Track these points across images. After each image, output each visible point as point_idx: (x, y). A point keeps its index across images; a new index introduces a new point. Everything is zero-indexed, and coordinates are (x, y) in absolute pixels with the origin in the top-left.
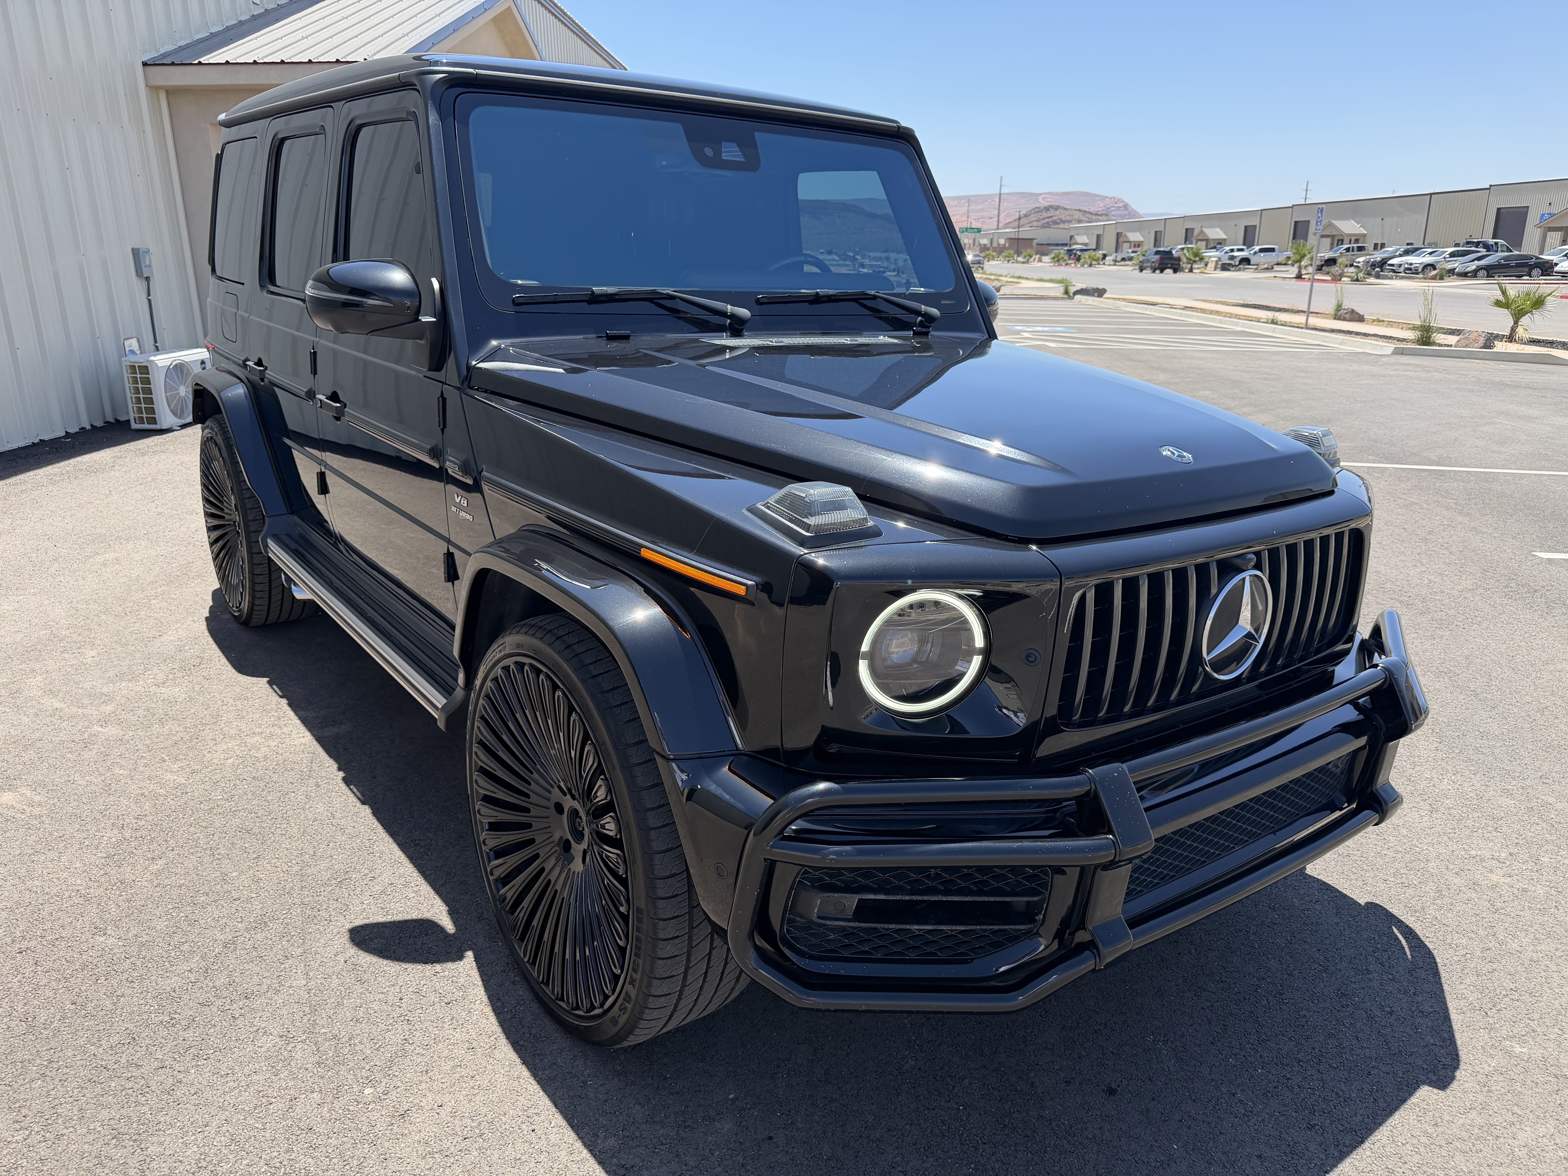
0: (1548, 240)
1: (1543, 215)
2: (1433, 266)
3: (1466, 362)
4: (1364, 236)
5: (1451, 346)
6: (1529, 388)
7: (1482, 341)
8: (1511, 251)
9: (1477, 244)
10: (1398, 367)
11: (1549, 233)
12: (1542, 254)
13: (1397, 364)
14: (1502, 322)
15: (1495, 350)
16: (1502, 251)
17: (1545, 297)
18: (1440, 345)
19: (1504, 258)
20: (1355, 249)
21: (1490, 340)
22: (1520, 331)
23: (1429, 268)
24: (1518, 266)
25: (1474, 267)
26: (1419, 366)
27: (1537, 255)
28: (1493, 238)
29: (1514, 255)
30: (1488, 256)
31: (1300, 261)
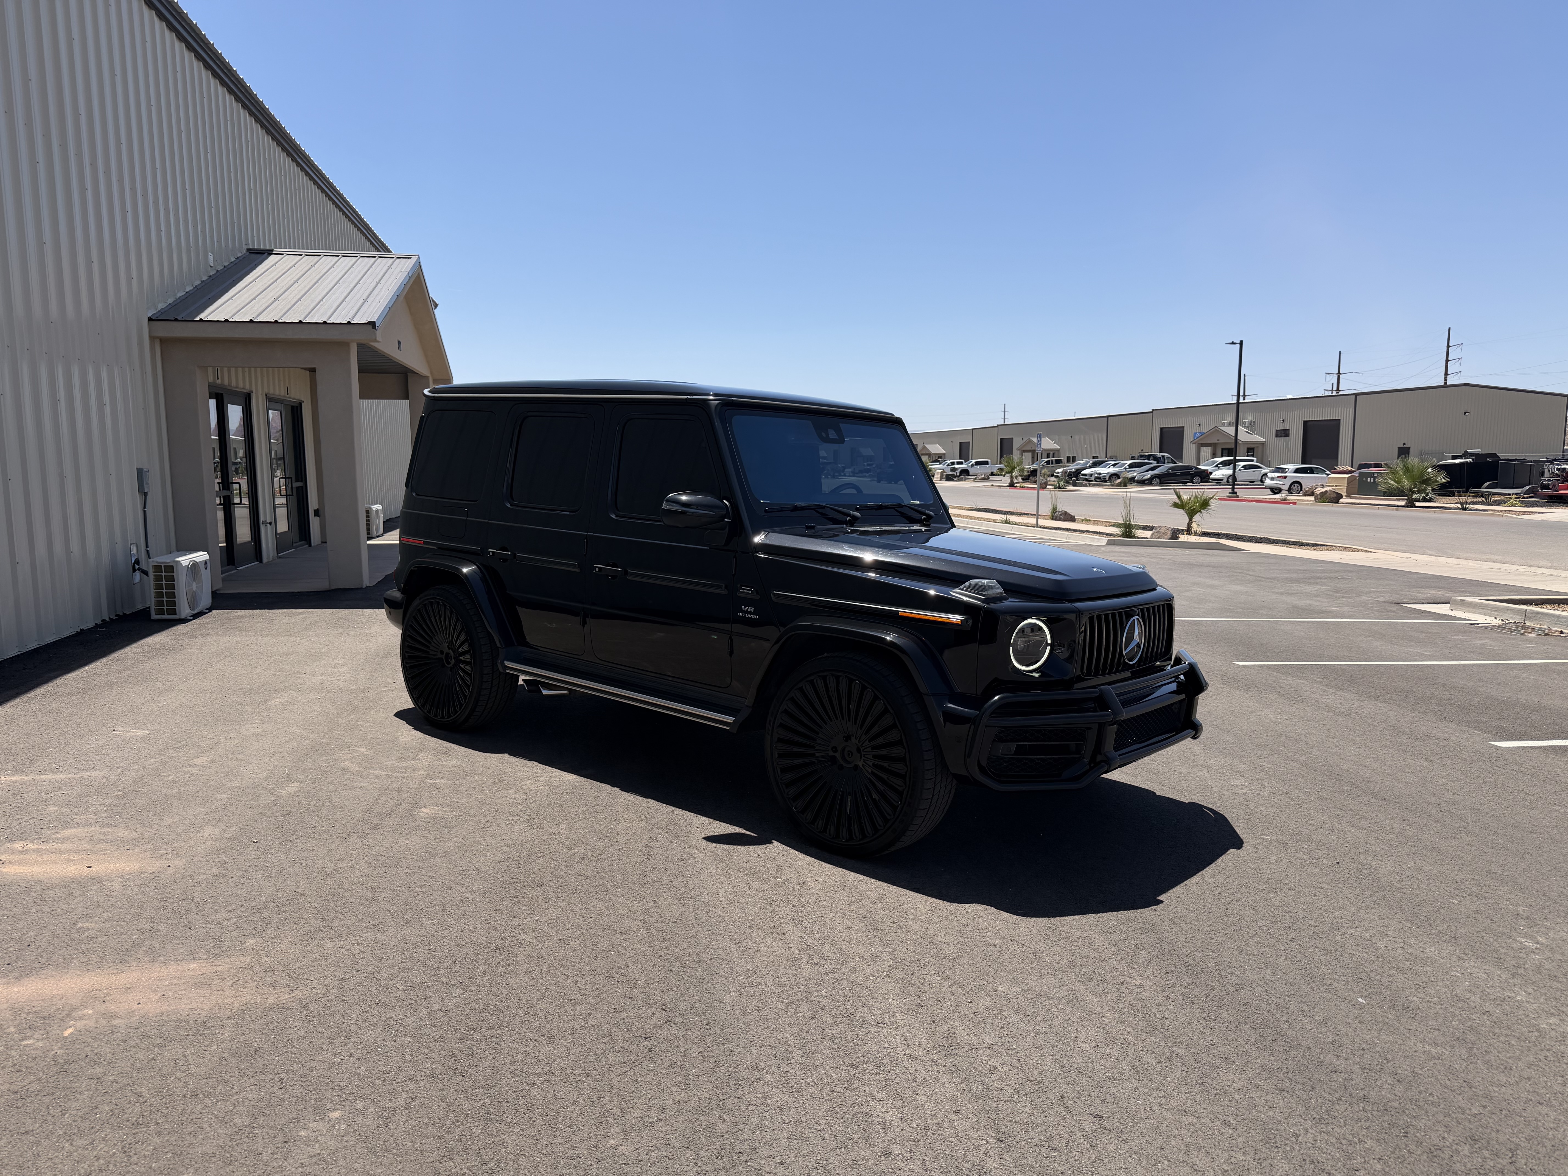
0: (1202, 453)
1: (1195, 433)
2: (1116, 476)
3: (1162, 550)
4: (1058, 450)
5: (1148, 538)
6: (1210, 566)
7: (1169, 534)
8: (1175, 463)
9: (1148, 457)
10: (1114, 554)
11: (1201, 448)
12: (1199, 465)
13: (1112, 552)
14: (1180, 519)
15: (1179, 540)
16: (1168, 463)
17: (1209, 500)
18: (1138, 538)
19: (1171, 468)
20: (1054, 462)
21: (1175, 534)
22: (1194, 525)
23: (1114, 477)
24: (1182, 474)
25: (1149, 476)
26: (1129, 553)
27: (1195, 466)
28: (1160, 452)
29: (1178, 466)
30: (1159, 466)
31: (1011, 472)
